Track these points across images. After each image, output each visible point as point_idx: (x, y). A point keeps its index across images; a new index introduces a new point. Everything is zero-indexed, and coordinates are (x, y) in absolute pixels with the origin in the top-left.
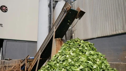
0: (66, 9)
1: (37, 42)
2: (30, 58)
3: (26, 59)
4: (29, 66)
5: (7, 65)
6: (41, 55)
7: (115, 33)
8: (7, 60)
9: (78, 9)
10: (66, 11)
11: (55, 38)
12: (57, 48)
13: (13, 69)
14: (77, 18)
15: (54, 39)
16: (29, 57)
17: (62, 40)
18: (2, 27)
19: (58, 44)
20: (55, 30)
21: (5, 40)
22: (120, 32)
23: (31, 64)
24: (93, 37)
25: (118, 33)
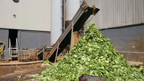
0: (84, 7)
1: (50, 32)
2: (48, 48)
3: (44, 49)
4: (48, 55)
5: (25, 54)
6: (59, 45)
7: (125, 25)
8: (24, 49)
9: (94, 6)
10: (83, 9)
11: (74, 31)
12: (75, 40)
13: (30, 58)
14: (92, 14)
15: (72, 33)
16: (47, 46)
17: (79, 33)
18: (15, 17)
19: (76, 37)
20: (73, 25)
21: (19, 31)
22: (130, 24)
23: (49, 53)
24: (104, 28)
25: (127, 24)
